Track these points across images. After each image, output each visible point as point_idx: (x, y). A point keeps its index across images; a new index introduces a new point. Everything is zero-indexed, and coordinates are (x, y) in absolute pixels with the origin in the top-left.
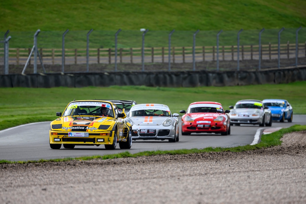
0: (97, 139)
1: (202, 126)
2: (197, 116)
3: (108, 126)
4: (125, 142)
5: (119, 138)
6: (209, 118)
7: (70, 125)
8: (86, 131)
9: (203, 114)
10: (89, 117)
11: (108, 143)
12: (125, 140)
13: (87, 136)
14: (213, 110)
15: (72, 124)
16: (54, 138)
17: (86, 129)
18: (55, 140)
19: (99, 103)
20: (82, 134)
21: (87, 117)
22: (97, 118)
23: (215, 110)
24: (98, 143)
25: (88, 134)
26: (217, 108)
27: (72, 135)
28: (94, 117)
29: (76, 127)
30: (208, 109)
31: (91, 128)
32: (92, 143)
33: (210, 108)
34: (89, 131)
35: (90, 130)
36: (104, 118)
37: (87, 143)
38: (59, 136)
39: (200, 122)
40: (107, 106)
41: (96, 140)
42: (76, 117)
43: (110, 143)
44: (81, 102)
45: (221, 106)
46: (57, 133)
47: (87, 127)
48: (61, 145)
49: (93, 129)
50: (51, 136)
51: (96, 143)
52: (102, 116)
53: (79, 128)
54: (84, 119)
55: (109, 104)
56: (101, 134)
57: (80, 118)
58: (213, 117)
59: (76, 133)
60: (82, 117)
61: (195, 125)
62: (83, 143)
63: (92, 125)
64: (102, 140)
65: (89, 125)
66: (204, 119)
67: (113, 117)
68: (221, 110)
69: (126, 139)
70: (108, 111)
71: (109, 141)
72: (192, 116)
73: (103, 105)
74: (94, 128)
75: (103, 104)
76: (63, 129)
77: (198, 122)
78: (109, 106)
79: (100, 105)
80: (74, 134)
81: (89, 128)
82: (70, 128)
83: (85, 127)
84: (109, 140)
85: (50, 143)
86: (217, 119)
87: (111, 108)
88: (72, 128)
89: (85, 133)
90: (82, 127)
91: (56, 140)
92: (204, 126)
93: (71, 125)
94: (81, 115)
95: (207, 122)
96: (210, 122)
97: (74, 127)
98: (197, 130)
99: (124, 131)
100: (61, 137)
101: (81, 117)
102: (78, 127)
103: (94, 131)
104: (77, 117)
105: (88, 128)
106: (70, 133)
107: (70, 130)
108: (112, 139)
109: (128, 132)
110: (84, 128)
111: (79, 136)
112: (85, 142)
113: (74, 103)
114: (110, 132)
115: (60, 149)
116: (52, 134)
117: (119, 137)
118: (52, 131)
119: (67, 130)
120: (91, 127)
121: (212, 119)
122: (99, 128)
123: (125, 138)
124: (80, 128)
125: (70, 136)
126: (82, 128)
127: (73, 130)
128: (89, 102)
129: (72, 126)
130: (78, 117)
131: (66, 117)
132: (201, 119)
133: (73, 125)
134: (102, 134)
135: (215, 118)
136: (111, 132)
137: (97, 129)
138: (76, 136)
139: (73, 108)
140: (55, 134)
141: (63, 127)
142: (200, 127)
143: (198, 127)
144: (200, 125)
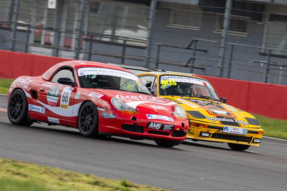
1: (158, 126)
10: (204, 101)
13: (246, 134)
15: (211, 113)
17: (236, 122)
21: (201, 100)
25: (247, 131)
28: (209, 102)
32: (247, 144)
38: (209, 130)
40: (208, 86)
41: (252, 139)
51: (250, 144)
53: (227, 119)
56: (259, 132)
59: (234, 129)
60: (195, 100)
61: (145, 124)
62: (235, 142)
64: (259, 141)
73: (204, 83)
89: (243, 129)
91: (204, 134)
92: (163, 126)
106: (226, 128)
107: (219, 122)
110: (233, 120)
112: (238, 141)
116: (198, 125)
122: (250, 123)
128: (186, 78)
129: (215, 116)
137: (248, 124)
138: (233, 133)
139: (171, 84)
140: (204, 126)
141: (206, 116)
142: (154, 127)
143: (150, 127)
144: (155, 124)
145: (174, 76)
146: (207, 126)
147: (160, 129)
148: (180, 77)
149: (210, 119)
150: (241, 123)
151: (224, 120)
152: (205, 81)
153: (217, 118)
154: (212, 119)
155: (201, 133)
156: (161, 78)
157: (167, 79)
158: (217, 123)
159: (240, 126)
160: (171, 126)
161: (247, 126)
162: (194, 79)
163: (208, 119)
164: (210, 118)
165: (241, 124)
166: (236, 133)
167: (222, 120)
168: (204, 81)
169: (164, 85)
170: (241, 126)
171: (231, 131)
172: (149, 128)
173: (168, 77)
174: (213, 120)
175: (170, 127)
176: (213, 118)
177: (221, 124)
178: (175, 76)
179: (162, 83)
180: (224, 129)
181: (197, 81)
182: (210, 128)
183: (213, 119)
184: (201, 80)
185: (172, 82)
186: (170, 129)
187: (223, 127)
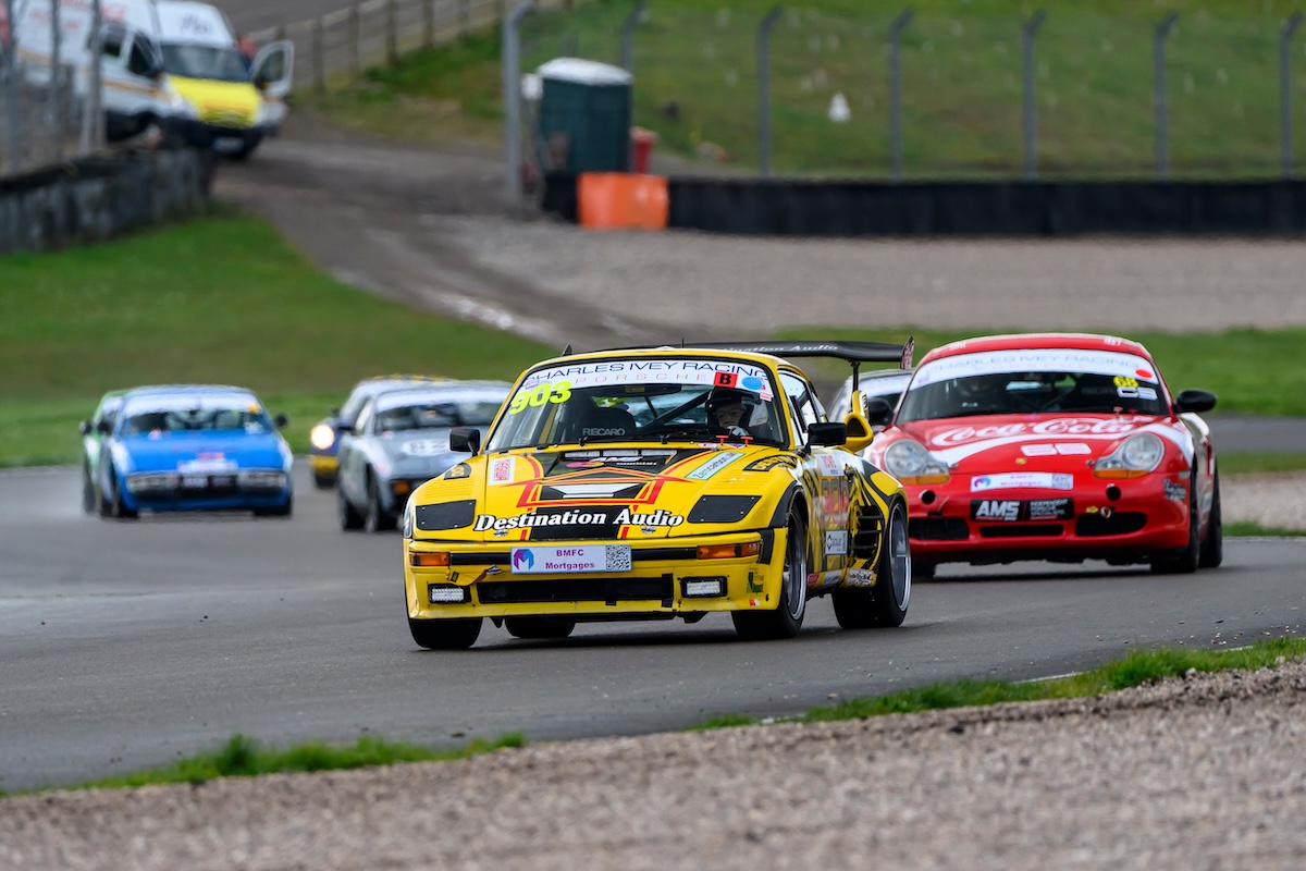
0: (684, 582)
1: (1009, 509)
2: (973, 440)
3: (748, 502)
4: (866, 589)
5: (824, 569)
6: (1063, 449)
7: (521, 503)
8: (616, 539)
9: (1018, 427)
10: (640, 450)
11: (752, 604)
12: (862, 575)
13: (624, 566)
14: (1093, 395)
15: (534, 499)
16: (431, 587)
17: (616, 522)
18: (435, 597)
19: (701, 363)
20: (594, 557)
21: (626, 451)
22: (683, 454)
23: (1105, 391)
24: (687, 607)
25: (629, 554)
26: (1117, 381)
27: (531, 564)
28: (666, 453)
29: (559, 517)
30: (1056, 391)
31: (643, 517)
32: (655, 606)
33: (1070, 383)
34: (636, 536)
35: (638, 529)
36: (724, 455)
37: (622, 607)
38: (456, 575)
39: (998, 481)
40: (744, 382)
41: (677, 585)
42: (563, 453)
43: (760, 604)
44: (595, 365)
45: (1146, 366)
46: (444, 557)
47: (625, 512)
48: (478, 622)
49: (656, 522)
50: (414, 572)
51: (675, 606)
52: (717, 441)
53: (575, 517)
54: (606, 464)
55: (755, 369)
56: (705, 551)
57: (588, 459)
58: (1089, 443)
59: (559, 553)
60: (598, 454)
61: (963, 507)
62: (599, 607)
63: (652, 500)
64: (714, 587)
65: (637, 498)
66: (1021, 461)
67: (784, 445)
68: (1151, 394)
69: (865, 572)
70: (750, 409)
71: (757, 589)
72: (939, 440)
73: (723, 375)
74: (665, 518)
75: (724, 367)
76: (479, 527)
77: (979, 485)
78: (759, 380)
79: (705, 376)
80: (546, 559)
81: (631, 517)
82: (522, 524)
83: (613, 512)
84: (757, 582)
85: (412, 615)
86: (1118, 455)
87: (766, 393)
88: (532, 519)
89: (608, 548)
90: (593, 510)
91: (439, 595)
92: (1024, 510)
93: (529, 501)
94: (592, 440)
95: (1044, 480)
96: (1066, 482)
97: (546, 518)
98: (974, 539)
99: (854, 525)
100: (469, 575)
101: (590, 454)
102: (567, 514)
103: (662, 531)
104: (567, 455)
105: (626, 520)
106: (521, 554)
107: (524, 532)
108: (774, 575)
109: (879, 528)
110: (604, 516)
111: (577, 569)
112: (611, 601)
113: (553, 371)
114: (756, 536)
115: (473, 646)
116: (417, 559)
117: (824, 561)
118: (416, 546)
119: (502, 533)
120: (644, 509)
121: (1082, 457)
122: (695, 516)
123: (866, 567)
124: (581, 520)
125: (524, 567)
126: (595, 522)
127: (540, 534)
128: (641, 363)
129: (535, 508)
130: (574, 455)
131: (503, 458)
132: (1006, 460)
133: (537, 501)
134: (713, 550)
135: (1101, 448)
136: (767, 534)
137: (679, 523)
138: (559, 570)
139: (544, 401)
141: (482, 519)
142: (994, 516)
143: (983, 515)
144: (995, 504)
145: (582, 366)
147: (1019, 516)
149: (488, 527)
150: (642, 522)
151: (557, 522)
155: (430, 589)
156: (525, 383)
157: (544, 382)
159: (620, 536)
160: (1058, 502)
162: (681, 363)
165: (632, 528)
166: (573, 570)
170: (623, 537)
171: (549, 565)
172: (979, 520)
174: (503, 527)
175: (1053, 508)
176: (510, 520)
177: (521, 541)
180: (513, 558)
182: (453, 564)
184: (713, 364)
185: (553, 393)
186: (1055, 512)
187: (509, 554)
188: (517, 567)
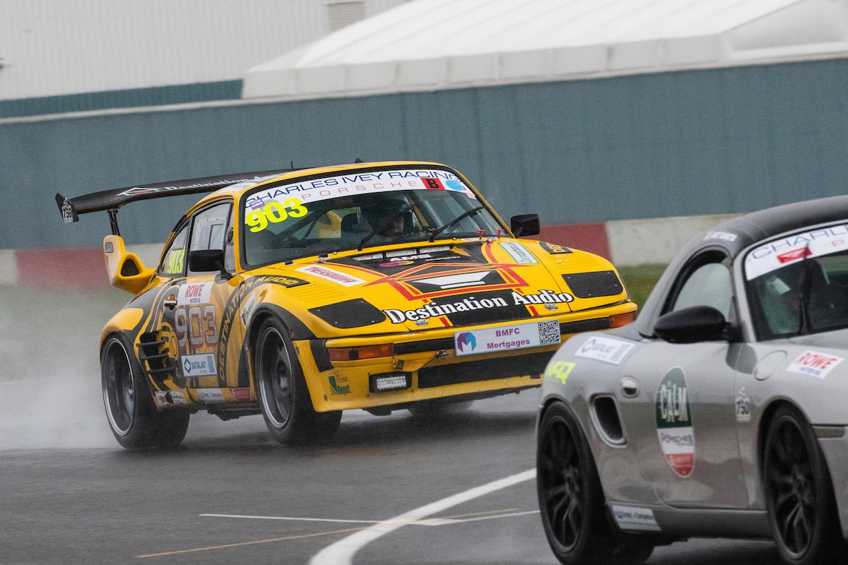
7: (410, 297)
10: (417, 249)
13: (555, 340)
15: (415, 292)
18: (377, 387)
25: (558, 328)
27: (474, 346)
29: (462, 304)
31: (537, 298)
35: (540, 307)
38: (402, 362)
40: (448, 184)
47: (515, 295)
49: (552, 300)
53: (476, 302)
56: (614, 320)
63: (524, 284)
73: (427, 180)
74: (554, 296)
80: (487, 340)
81: (526, 298)
82: (433, 313)
89: (539, 324)
90: (486, 296)
91: (382, 383)
93: (413, 295)
97: (450, 306)
100: (416, 362)
102: (466, 301)
105: (524, 301)
107: (443, 320)
111: (515, 347)
116: (353, 354)
119: (422, 323)
120: (527, 291)
126: (498, 304)
127: (460, 320)
128: (349, 177)
129: (429, 299)
133: (420, 293)
134: (618, 319)
137: (570, 299)
138: (499, 349)
139: (284, 216)
140: (376, 350)
141: (388, 313)
145: (298, 184)
146: (389, 350)
148: (323, 180)
149: (403, 318)
150: (539, 301)
151: (462, 307)
152: (433, 171)
153: (437, 308)
154: (414, 314)
155: (373, 379)
156: (247, 204)
157: (269, 202)
158: (434, 324)
159: (532, 314)
161: (563, 308)
162: (385, 174)
163: (395, 320)
164: (407, 314)
165: (535, 306)
166: (512, 347)
167: (454, 311)
168: (428, 171)
169: (258, 225)
170: (537, 315)
171: (490, 346)
173: (272, 191)
174: (417, 318)
176: (418, 311)
177: (448, 327)
178: (302, 183)
179: (249, 220)
180: (456, 342)
181: (397, 179)
182: (399, 353)
183: (418, 315)
184: (414, 172)
185: (288, 210)
187: (453, 338)
188: (462, 350)
